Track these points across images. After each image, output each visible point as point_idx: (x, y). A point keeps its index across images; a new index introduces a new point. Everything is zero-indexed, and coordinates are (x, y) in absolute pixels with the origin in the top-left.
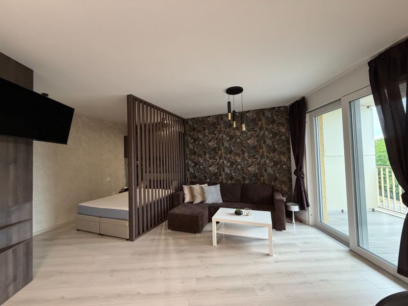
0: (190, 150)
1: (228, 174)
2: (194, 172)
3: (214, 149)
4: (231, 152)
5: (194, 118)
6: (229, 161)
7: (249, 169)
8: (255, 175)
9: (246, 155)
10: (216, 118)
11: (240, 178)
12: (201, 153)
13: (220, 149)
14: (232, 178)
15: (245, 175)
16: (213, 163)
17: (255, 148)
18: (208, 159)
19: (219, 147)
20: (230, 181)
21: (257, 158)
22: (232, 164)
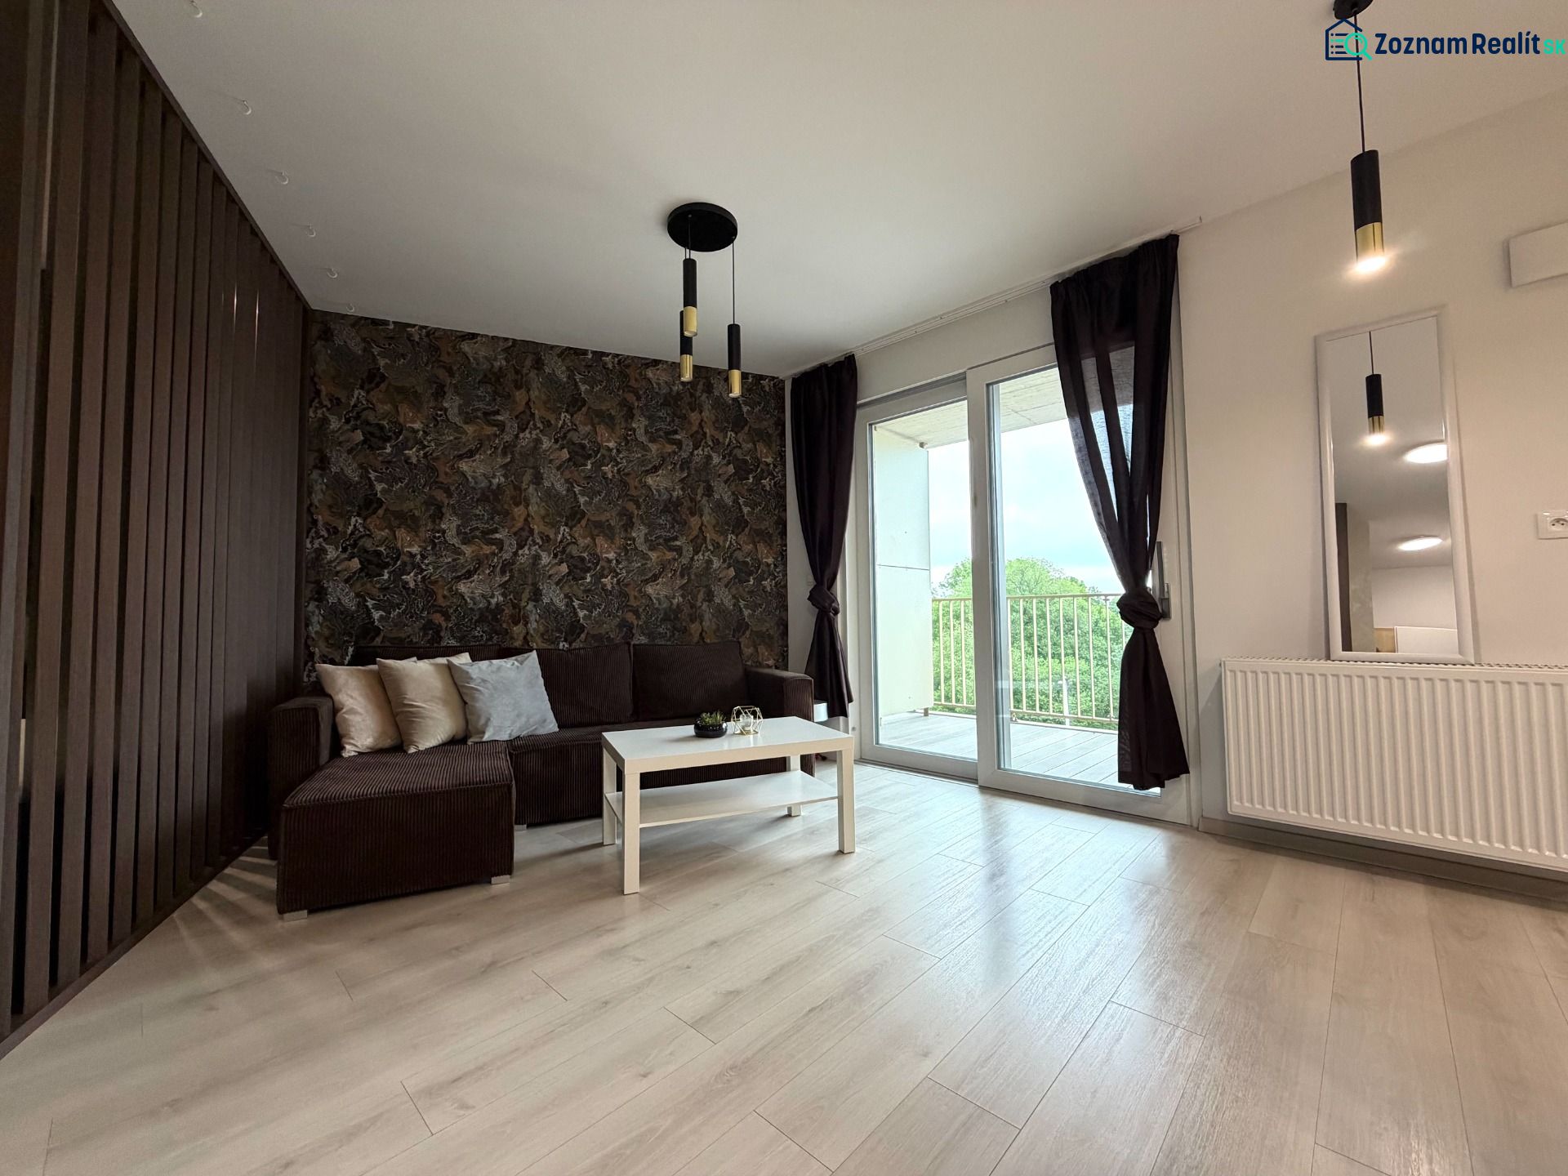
0: (340, 483)
1: (557, 611)
2: (362, 605)
3: (491, 496)
4: (575, 516)
5: (375, 322)
6: (561, 552)
7: (650, 590)
8: (672, 615)
9: (639, 533)
10: (506, 350)
11: (609, 627)
12: (414, 505)
13: (520, 499)
14: (575, 629)
15: (630, 617)
16: (479, 562)
17: (671, 507)
18: (455, 541)
19: (517, 488)
20: (563, 645)
21: (679, 550)
22: (578, 568)
